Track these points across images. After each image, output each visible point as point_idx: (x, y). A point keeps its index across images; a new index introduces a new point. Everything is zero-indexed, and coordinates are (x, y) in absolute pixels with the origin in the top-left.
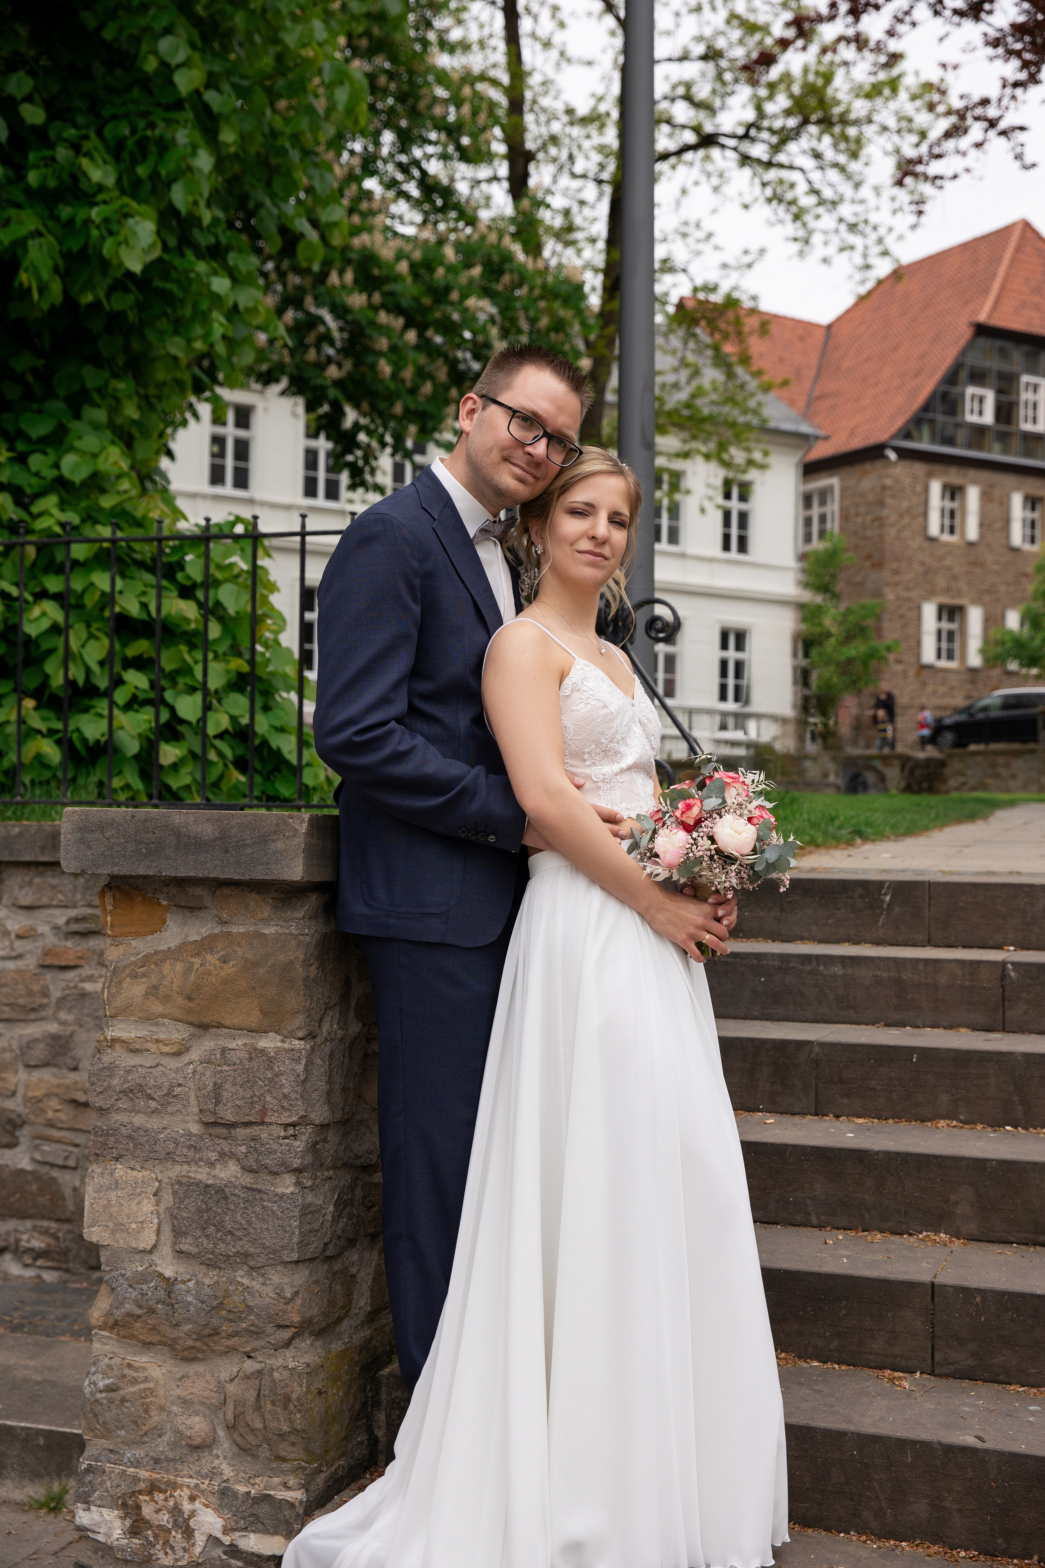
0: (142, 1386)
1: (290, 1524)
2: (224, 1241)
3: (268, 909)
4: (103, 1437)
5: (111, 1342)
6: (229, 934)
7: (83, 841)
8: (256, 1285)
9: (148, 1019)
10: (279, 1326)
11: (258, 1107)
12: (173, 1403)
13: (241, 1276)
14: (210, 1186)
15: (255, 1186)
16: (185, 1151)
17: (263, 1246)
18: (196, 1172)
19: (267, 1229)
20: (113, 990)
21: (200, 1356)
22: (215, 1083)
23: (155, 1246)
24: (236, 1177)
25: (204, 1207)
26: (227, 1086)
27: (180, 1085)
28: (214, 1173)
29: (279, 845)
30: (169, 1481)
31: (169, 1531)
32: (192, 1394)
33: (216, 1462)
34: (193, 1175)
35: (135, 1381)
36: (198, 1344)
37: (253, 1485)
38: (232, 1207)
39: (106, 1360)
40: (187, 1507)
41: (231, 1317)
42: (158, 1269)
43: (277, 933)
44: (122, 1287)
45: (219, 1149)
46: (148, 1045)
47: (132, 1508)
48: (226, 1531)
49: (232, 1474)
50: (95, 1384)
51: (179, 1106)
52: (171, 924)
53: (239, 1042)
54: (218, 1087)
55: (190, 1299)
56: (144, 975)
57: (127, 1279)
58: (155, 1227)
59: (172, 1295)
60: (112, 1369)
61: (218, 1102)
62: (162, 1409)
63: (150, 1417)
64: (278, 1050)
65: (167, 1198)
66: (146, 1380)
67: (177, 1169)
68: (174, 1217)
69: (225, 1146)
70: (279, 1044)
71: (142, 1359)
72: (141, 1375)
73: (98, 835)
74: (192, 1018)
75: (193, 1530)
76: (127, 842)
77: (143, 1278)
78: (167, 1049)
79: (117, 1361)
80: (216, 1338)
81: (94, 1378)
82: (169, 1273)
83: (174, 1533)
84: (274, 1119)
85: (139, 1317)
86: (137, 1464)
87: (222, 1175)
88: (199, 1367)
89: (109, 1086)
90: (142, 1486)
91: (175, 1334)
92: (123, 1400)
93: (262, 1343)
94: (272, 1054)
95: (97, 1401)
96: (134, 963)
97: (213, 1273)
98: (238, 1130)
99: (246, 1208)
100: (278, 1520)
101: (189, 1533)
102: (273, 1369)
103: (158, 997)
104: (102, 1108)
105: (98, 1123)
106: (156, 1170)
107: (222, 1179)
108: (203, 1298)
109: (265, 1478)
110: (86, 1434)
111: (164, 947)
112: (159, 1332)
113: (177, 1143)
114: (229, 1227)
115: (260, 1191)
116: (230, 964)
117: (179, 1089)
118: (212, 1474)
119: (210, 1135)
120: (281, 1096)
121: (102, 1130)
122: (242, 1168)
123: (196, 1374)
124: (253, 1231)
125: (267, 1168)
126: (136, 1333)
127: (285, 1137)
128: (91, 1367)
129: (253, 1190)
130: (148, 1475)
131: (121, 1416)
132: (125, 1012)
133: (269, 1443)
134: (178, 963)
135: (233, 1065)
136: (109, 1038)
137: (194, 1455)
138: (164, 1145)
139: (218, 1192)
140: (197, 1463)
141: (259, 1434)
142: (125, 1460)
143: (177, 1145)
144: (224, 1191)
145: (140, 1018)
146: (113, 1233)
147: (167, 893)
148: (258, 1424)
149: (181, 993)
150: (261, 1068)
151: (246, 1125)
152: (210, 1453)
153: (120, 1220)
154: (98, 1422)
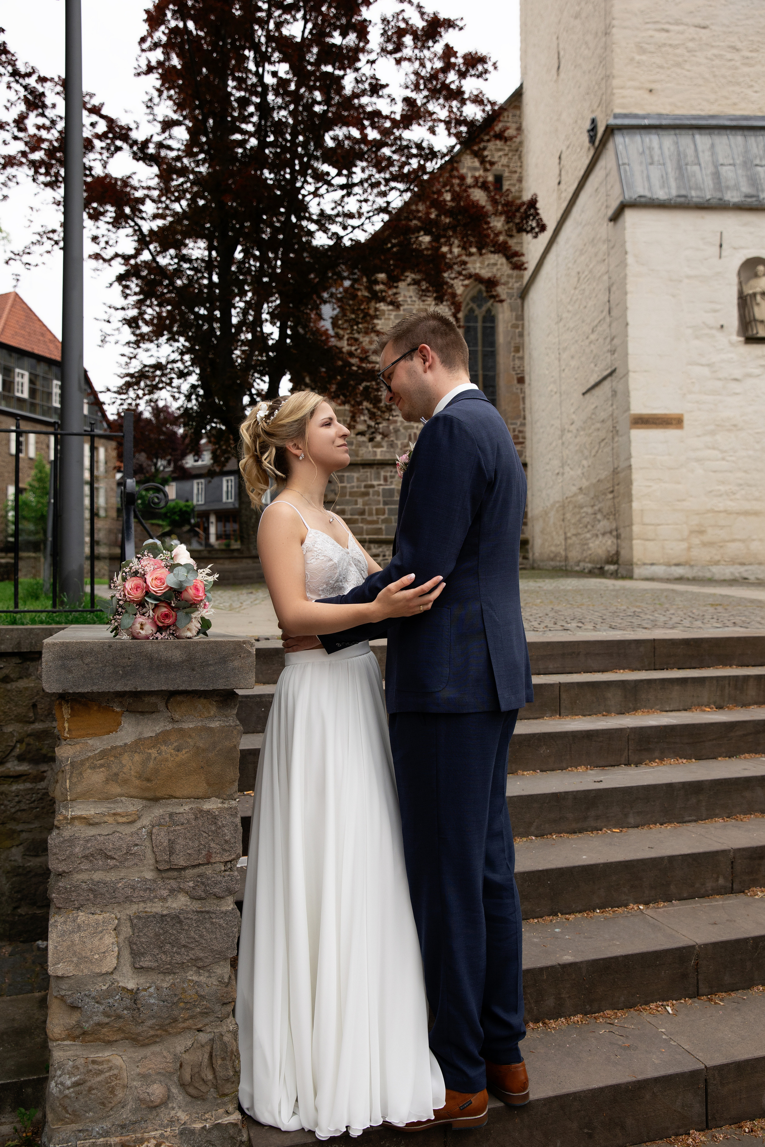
0: (107, 1074)
1: (234, 1138)
2: (178, 953)
3: (214, 709)
4: (72, 1122)
5: (75, 1048)
6: (181, 729)
7: (63, 667)
8: (203, 979)
9: (108, 798)
11: (204, 853)
12: (133, 1080)
13: (192, 975)
14: (166, 915)
15: (204, 909)
16: (142, 893)
17: (212, 951)
18: (152, 907)
19: (216, 938)
20: (75, 780)
21: (158, 1040)
22: (169, 840)
23: (115, 968)
24: (186, 905)
25: (161, 931)
26: (181, 841)
27: (137, 845)
28: (167, 905)
29: (236, 663)
30: (137, 1138)
32: (150, 1069)
33: (173, 1113)
34: (149, 910)
35: (101, 1072)
36: (159, 1032)
37: (206, 1120)
38: (186, 928)
39: (71, 1063)
41: (188, 1006)
42: (121, 984)
43: (220, 726)
44: (90, 1005)
45: (169, 887)
46: (106, 819)
49: (187, 1118)
50: (62, 1084)
51: (136, 861)
52: (126, 725)
53: (187, 808)
54: (172, 842)
55: (152, 1001)
56: (102, 766)
57: (93, 998)
58: (116, 954)
59: (138, 1002)
60: (78, 1068)
61: (171, 853)
62: (125, 1086)
63: (115, 1095)
64: (221, 810)
65: (126, 930)
67: (135, 907)
68: (131, 943)
69: (173, 884)
70: (220, 805)
71: (106, 1054)
72: (105, 1066)
73: (77, 662)
74: (147, 794)
76: (105, 666)
77: (109, 993)
78: (124, 820)
79: (81, 1061)
80: (174, 1025)
81: (61, 1079)
82: (131, 985)
84: (217, 859)
85: (107, 1024)
86: (106, 1134)
87: (174, 905)
88: (156, 1048)
89: (72, 854)
91: (140, 1029)
92: (91, 1089)
93: (210, 1019)
94: (217, 813)
95: (66, 1096)
96: (94, 757)
97: (169, 978)
98: (187, 871)
99: (198, 926)
100: (224, 1138)
102: (222, 1035)
103: (117, 782)
104: (64, 872)
105: (60, 884)
106: (116, 911)
107: (175, 908)
108: (164, 998)
109: (214, 1113)
110: (53, 1125)
111: (121, 743)
112: (123, 1031)
113: (134, 888)
114: (183, 942)
115: (208, 912)
116: (184, 751)
117: (136, 848)
118: (171, 1122)
119: (163, 878)
120: (223, 842)
121: (66, 889)
122: (191, 898)
123: (153, 1053)
124: (204, 942)
125: (215, 895)
126: (102, 1036)
127: (225, 871)
128: (56, 1072)
129: (202, 912)
130: (117, 1139)
131: (89, 1102)
132: (86, 796)
133: (216, 1087)
134: (136, 755)
135: (182, 824)
136: (69, 817)
137: (154, 1113)
138: (122, 892)
139: (172, 918)
140: (157, 1118)
141: (210, 1083)
142: (94, 1134)
143: (134, 890)
144: (178, 917)
145: (100, 799)
146: (77, 966)
147: (121, 702)
148: (210, 1077)
149: (139, 777)
150: (206, 824)
151: (194, 866)
152: (167, 1108)
153: (84, 955)
154: (67, 1112)
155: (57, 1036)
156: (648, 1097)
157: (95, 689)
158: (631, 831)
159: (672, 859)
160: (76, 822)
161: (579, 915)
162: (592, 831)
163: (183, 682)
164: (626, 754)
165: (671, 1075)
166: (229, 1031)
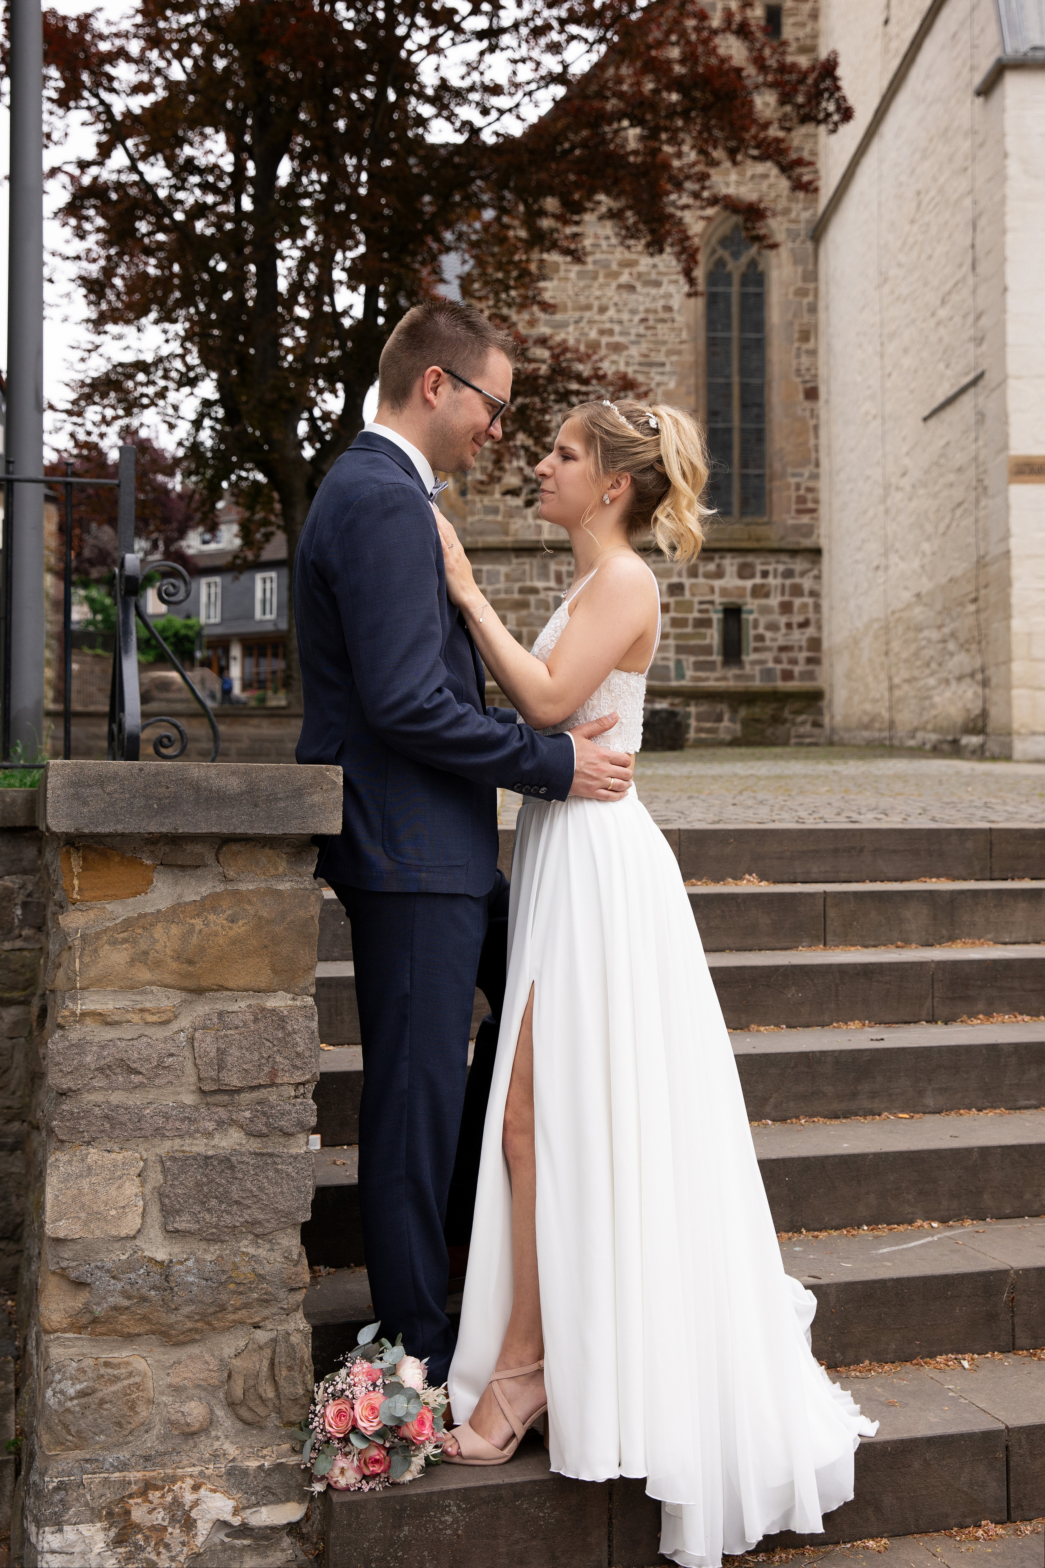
0: (126, 1382)
2: (229, 1213)
3: (284, 864)
4: (77, 1447)
5: (80, 1343)
6: (237, 892)
7: (77, 797)
8: (262, 1252)
9: (133, 987)
10: (292, 1290)
11: (267, 1069)
12: (162, 1393)
13: (246, 1246)
14: (211, 1157)
15: (265, 1151)
16: (178, 1124)
17: (276, 1211)
18: (192, 1144)
19: (282, 1193)
20: (87, 959)
21: (197, 1337)
22: (218, 1049)
23: (139, 1231)
24: (240, 1144)
25: (205, 1180)
26: (234, 1051)
27: (172, 1055)
28: (213, 1143)
29: (316, 798)
30: (166, 1476)
31: (165, 1528)
32: (185, 1379)
33: (217, 1444)
34: (188, 1149)
35: (117, 1379)
36: (199, 1325)
37: (264, 1457)
38: (240, 1175)
40: (189, 1497)
41: (241, 1289)
42: (146, 1253)
43: (292, 888)
44: (103, 1281)
45: (216, 1117)
46: (129, 1016)
47: (119, 1515)
48: (236, 1512)
49: (237, 1452)
50: (62, 1392)
51: (171, 1077)
52: (159, 884)
53: (243, 1005)
54: (222, 1053)
55: (191, 1279)
56: (125, 941)
57: (108, 1271)
58: (141, 1210)
59: (172, 1278)
60: (85, 1372)
61: (220, 1068)
62: (150, 1402)
63: (137, 1413)
64: (291, 1008)
65: (155, 1177)
66: (130, 1375)
67: (168, 1144)
68: (161, 1195)
69: (222, 1113)
70: (290, 1002)
71: (123, 1354)
72: (123, 1371)
73: (96, 790)
74: (187, 983)
75: (195, 1521)
76: (134, 797)
77: (130, 1266)
78: (155, 1018)
79: (88, 1362)
80: (220, 1315)
81: (62, 1386)
82: (161, 1255)
83: (170, 1530)
84: (285, 1080)
85: (127, 1308)
86: (124, 1466)
87: (224, 1144)
88: (194, 1350)
89: (81, 1065)
90: (134, 1488)
91: (172, 1318)
92: (102, 1402)
93: (275, 1310)
94: (285, 1013)
95: (68, 1410)
96: (114, 928)
97: (215, 1248)
98: (242, 1095)
99: (256, 1174)
100: (290, 1486)
101: (189, 1524)
102: (289, 1334)
103: (146, 964)
104: (70, 1090)
105: (64, 1107)
106: (141, 1149)
107: (224, 1148)
108: (207, 1275)
109: (275, 1448)
110: (50, 1450)
111: (152, 910)
112: (149, 1321)
113: (166, 1116)
114: (236, 1197)
115: (271, 1155)
116: (241, 923)
117: (171, 1059)
118: (215, 1456)
119: (208, 1104)
120: (293, 1055)
121: (72, 1113)
122: (246, 1134)
123: (190, 1357)
124: (265, 1197)
125: (281, 1130)
126: (119, 1327)
127: (296, 1097)
128: (53, 1375)
129: (262, 1154)
130: (139, 1475)
131: (99, 1421)
132: (101, 983)
133: (279, 1411)
134: (173, 926)
135: (236, 1028)
136: (78, 1012)
137: (191, 1442)
138: (150, 1121)
139: (221, 1162)
140: (195, 1450)
141: (270, 1404)
142: (107, 1466)
143: (167, 1119)
144: (229, 1160)
145: (121, 987)
146: (85, 1225)
147: (152, 852)
148: (271, 1394)
149: (177, 958)
150: (270, 1028)
151: (252, 1088)
152: (208, 1436)
153: (95, 1209)
154: (69, 1432)
155: (56, 1325)
156: (917, 1465)
157: (120, 828)
158: (928, 1117)
159: (985, 1151)
160: (88, 1021)
161: (835, 1233)
162: (865, 1116)
163: (242, 822)
164: (928, 1003)
165: (952, 1436)
166: (298, 1330)
